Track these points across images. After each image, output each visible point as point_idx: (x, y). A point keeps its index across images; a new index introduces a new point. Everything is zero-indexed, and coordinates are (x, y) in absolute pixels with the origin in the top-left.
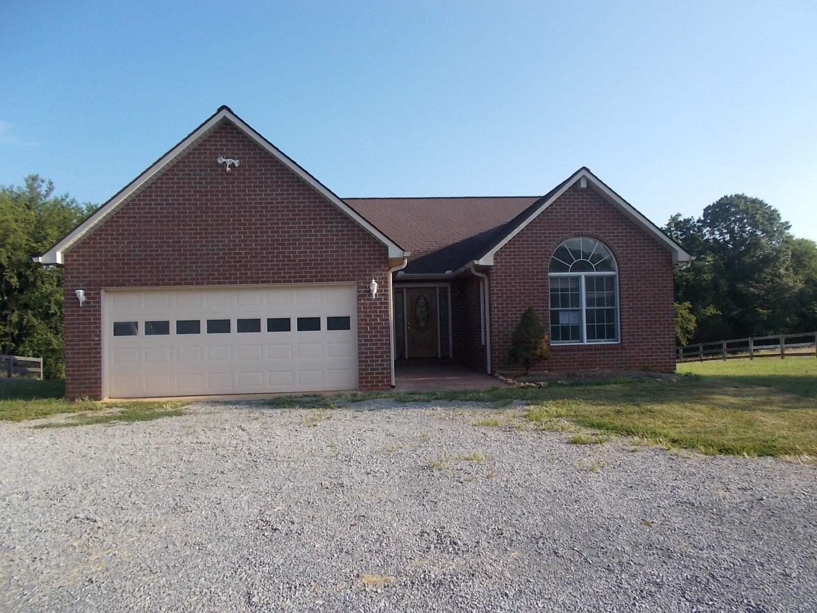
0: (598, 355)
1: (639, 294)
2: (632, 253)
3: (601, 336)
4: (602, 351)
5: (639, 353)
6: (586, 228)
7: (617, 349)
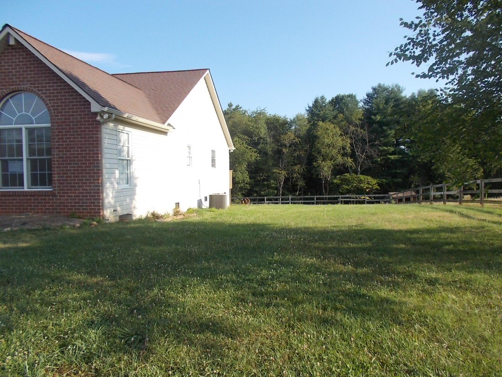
0: (33, 201)
1: (68, 145)
2: (62, 106)
3: (43, 184)
4: (36, 197)
5: (68, 200)
6: (21, 83)
7: (49, 196)
